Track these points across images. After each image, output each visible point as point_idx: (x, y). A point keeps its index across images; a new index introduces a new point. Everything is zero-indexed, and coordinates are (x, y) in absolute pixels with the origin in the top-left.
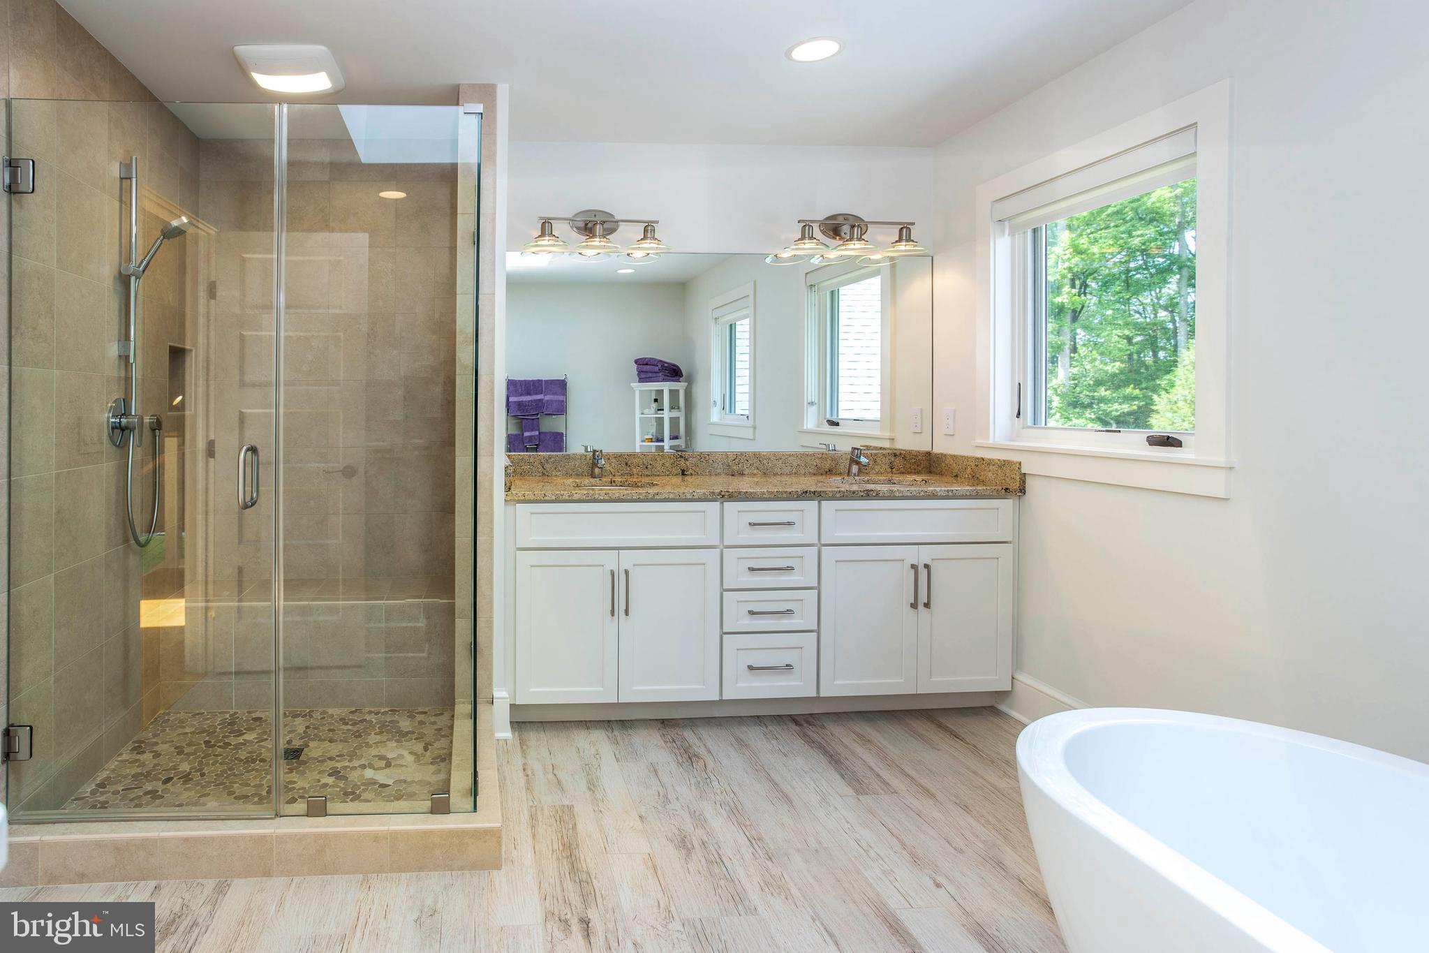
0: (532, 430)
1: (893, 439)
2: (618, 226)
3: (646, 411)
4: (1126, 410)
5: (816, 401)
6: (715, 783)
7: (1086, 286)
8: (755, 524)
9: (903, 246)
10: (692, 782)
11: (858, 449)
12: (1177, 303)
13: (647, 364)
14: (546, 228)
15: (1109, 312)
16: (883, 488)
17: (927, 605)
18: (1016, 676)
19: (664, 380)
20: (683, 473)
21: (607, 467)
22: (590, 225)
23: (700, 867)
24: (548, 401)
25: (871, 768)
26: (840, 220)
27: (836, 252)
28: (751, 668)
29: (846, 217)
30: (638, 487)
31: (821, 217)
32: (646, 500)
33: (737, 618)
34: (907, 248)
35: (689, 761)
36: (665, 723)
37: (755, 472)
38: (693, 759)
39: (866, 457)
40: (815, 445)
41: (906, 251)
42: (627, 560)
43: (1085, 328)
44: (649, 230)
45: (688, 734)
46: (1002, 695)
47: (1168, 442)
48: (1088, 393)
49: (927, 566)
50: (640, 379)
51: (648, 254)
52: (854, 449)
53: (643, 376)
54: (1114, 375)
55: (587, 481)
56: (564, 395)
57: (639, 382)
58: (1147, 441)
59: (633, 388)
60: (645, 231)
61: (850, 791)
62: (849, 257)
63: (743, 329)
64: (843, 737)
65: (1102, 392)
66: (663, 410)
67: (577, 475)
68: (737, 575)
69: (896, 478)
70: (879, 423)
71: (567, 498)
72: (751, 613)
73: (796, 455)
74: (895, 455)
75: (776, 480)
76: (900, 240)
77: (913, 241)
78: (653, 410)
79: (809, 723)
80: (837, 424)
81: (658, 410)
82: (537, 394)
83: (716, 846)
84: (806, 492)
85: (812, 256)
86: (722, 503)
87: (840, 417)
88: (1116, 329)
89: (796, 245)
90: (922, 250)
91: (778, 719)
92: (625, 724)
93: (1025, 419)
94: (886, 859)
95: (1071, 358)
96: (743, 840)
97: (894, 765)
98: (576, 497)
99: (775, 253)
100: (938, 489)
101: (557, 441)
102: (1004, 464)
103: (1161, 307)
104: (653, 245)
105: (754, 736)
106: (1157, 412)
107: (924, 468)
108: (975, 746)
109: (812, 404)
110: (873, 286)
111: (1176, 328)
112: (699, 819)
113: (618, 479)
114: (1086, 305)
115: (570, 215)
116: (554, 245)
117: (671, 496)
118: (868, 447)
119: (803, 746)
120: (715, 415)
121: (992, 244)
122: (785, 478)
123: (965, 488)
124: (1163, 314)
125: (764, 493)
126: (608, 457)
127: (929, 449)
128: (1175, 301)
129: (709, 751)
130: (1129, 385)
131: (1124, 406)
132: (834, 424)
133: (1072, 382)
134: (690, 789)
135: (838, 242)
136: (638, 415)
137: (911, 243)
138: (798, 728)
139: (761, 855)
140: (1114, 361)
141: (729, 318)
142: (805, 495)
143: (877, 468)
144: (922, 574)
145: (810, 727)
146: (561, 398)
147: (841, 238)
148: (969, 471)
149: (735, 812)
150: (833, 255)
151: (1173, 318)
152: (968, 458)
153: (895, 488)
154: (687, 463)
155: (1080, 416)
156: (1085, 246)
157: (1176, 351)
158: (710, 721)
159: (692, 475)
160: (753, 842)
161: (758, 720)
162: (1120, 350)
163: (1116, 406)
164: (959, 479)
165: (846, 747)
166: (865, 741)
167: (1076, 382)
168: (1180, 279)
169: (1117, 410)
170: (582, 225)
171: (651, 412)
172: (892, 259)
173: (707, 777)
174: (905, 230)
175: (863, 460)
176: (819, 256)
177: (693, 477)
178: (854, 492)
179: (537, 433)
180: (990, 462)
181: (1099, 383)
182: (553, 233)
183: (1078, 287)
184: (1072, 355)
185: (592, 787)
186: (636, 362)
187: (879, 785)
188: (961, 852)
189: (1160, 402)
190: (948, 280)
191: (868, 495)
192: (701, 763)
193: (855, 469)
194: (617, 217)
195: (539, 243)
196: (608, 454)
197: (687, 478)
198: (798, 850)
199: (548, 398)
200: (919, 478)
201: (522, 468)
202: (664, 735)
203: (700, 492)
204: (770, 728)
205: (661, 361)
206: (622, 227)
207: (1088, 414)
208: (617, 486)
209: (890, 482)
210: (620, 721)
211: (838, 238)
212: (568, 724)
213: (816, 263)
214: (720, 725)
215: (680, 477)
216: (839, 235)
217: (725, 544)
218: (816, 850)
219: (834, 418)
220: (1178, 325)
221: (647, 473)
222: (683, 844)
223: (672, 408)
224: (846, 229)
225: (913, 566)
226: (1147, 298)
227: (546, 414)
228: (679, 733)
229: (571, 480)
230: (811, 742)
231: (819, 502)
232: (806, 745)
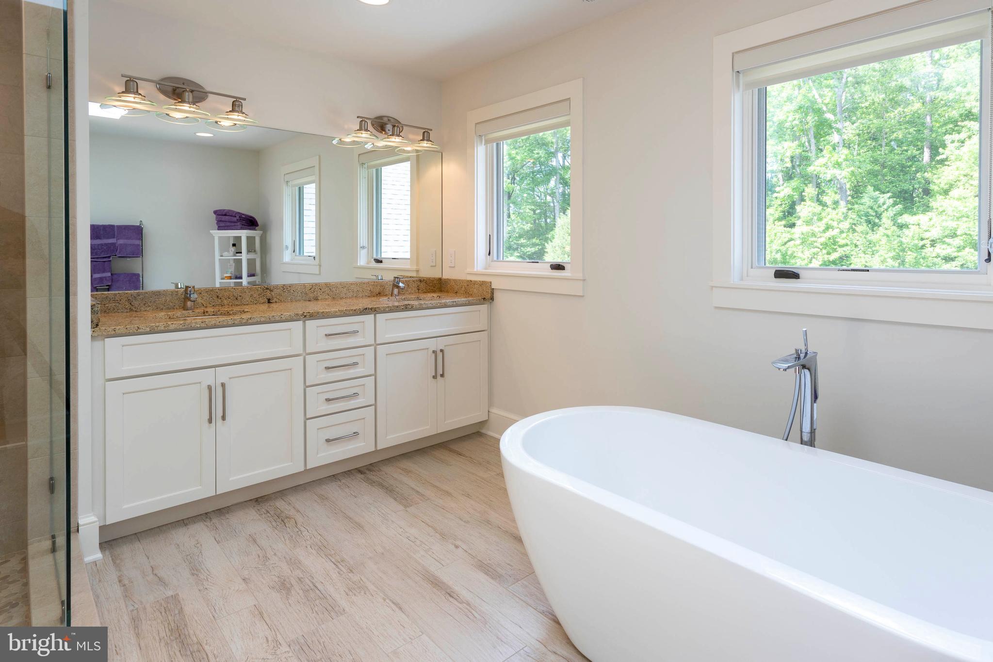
0: (104, 271)
1: (418, 271)
2: (207, 96)
3: (226, 254)
4: (533, 251)
5: (366, 246)
6: (304, 533)
7: (515, 179)
8: (330, 335)
9: (425, 144)
10: (286, 537)
11: (398, 278)
12: (555, 193)
13: (225, 215)
14: (131, 86)
15: (525, 195)
16: (415, 303)
17: (442, 376)
18: (490, 410)
19: (241, 229)
20: (269, 301)
21: (200, 300)
22: (178, 91)
23: (299, 597)
24: (121, 244)
25: (413, 489)
26: (385, 119)
27: (383, 142)
28: (328, 441)
29: (389, 119)
30: (230, 314)
31: (372, 117)
32: (241, 324)
33: (317, 406)
34: (428, 145)
35: (282, 523)
36: (259, 501)
37: (327, 297)
38: (286, 521)
39: (403, 283)
40: (368, 276)
41: (427, 147)
42: (223, 375)
43: (514, 203)
44: (237, 105)
45: (280, 504)
46: (483, 423)
47: (558, 267)
48: (516, 242)
49: (442, 351)
50: (219, 227)
51: (235, 124)
52: (395, 278)
53: (222, 224)
54: (528, 231)
55: (179, 313)
56: (139, 239)
57: (218, 230)
58: (550, 267)
59: (212, 234)
60: (233, 105)
61: (401, 507)
62: (390, 147)
63: (310, 191)
64: (393, 474)
65: (522, 241)
66: (241, 253)
67: (168, 308)
68: (316, 374)
69: (422, 296)
70: (409, 260)
71: (162, 328)
72: (328, 400)
73: (356, 284)
74: (421, 281)
75: (342, 302)
76: (423, 140)
77: (431, 141)
78: (232, 253)
79: (370, 470)
80: (381, 262)
81: (237, 253)
82: (108, 238)
83: (310, 578)
84: (366, 309)
85: (366, 143)
86: (304, 322)
87: (382, 257)
88: (528, 205)
89: (355, 133)
90: (437, 148)
91: (348, 473)
92: (221, 512)
93: (493, 256)
94: (426, 543)
95: (507, 221)
96: (330, 566)
97: (426, 482)
98: (172, 327)
99: (341, 137)
100: (448, 301)
101: (134, 280)
102: (483, 283)
103: (548, 194)
104: (240, 118)
105: (332, 491)
106: (547, 252)
107: (438, 288)
108: (471, 458)
109: (363, 247)
110: (405, 168)
111: (554, 206)
112: (294, 563)
113: (210, 310)
114: (515, 189)
115: (156, 78)
116: (140, 103)
117: (263, 319)
118: (404, 277)
119: (367, 487)
120: (287, 257)
121: (476, 148)
122: (348, 301)
123: (463, 300)
124: (549, 198)
125: (336, 312)
126: (200, 292)
127: (440, 276)
128: (554, 191)
129: (298, 511)
130: (534, 237)
131: (532, 249)
132: (379, 261)
133: (508, 235)
134: (286, 544)
135: (383, 135)
136: (217, 257)
137: (430, 142)
138: (362, 476)
139: (344, 571)
140: (528, 223)
141: (299, 181)
142: (365, 311)
143: (410, 290)
144: (439, 355)
145: (371, 473)
146: (138, 242)
147: (386, 133)
148: (463, 289)
149: (323, 549)
150: (381, 144)
151: (553, 200)
152: (463, 281)
153: (422, 302)
154: (272, 293)
155: (512, 255)
156: (514, 155)
157: (554, 219)
158: (297, 489)
159: (276, 302)
160: (338, 564)
161: (334, 477)
162: (530, 216)
163: (529, 249)
164: (458, 294)
165: (396, 479)
166: (407, 472)
167: (510, 235)
168: (556, 179)
169: (529, 252)
170: (170, 89)
171: (229, 255)
172: (417, 151)
173: (298, 530)
174: (426, 133)
175: (401, 285)
176: (371, 143)
177: (277, 304)
178: (397, 307)
179: (109, 274)
180: (475, 283)
181: (520, 236)
182: (139, 92)
183: (511, 179)
184: (508, 219)
185: (195, 572)
186: (215, 212)
187: (418, 498)
188: (467, 522)
189: (549, 247)
190: (451, 169)
191: (407, 308)
192: (292, 522)
193: (396, 291)
194: (208, 89)
195: (123, 98)
196: (200, 289)
197: (272, 305)
198: (370, 558)
199: (121, 242)
200: (435, 295)
201: (107, 306)
202: (259, 510)
203: (287, 314)
204: (343, 481)
205: (239, 213)
206: (211, 96)
207: (516, 254)
208: (209, 315)
209: (418, 299)
210: (217, 510)
211: (384, 132)
212: (164, 528)
213: (368, 148)
214: (305, 489)
215: (267, 305)
216: (385, 131)
217: (307, 352)
218: (383, 554)
219: (379, 257)
220: (555, 204)
221: (237, 303)
222: (284, 587)
223: (249, 251)
224: (389, 127)
225: (434, 352)
226: (542, 189)
227: (119, 257)
228: (271, 504)
229: (163, 314)
230: (372, 483)
231: (375, 315)
232: (369, 486)
